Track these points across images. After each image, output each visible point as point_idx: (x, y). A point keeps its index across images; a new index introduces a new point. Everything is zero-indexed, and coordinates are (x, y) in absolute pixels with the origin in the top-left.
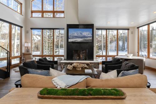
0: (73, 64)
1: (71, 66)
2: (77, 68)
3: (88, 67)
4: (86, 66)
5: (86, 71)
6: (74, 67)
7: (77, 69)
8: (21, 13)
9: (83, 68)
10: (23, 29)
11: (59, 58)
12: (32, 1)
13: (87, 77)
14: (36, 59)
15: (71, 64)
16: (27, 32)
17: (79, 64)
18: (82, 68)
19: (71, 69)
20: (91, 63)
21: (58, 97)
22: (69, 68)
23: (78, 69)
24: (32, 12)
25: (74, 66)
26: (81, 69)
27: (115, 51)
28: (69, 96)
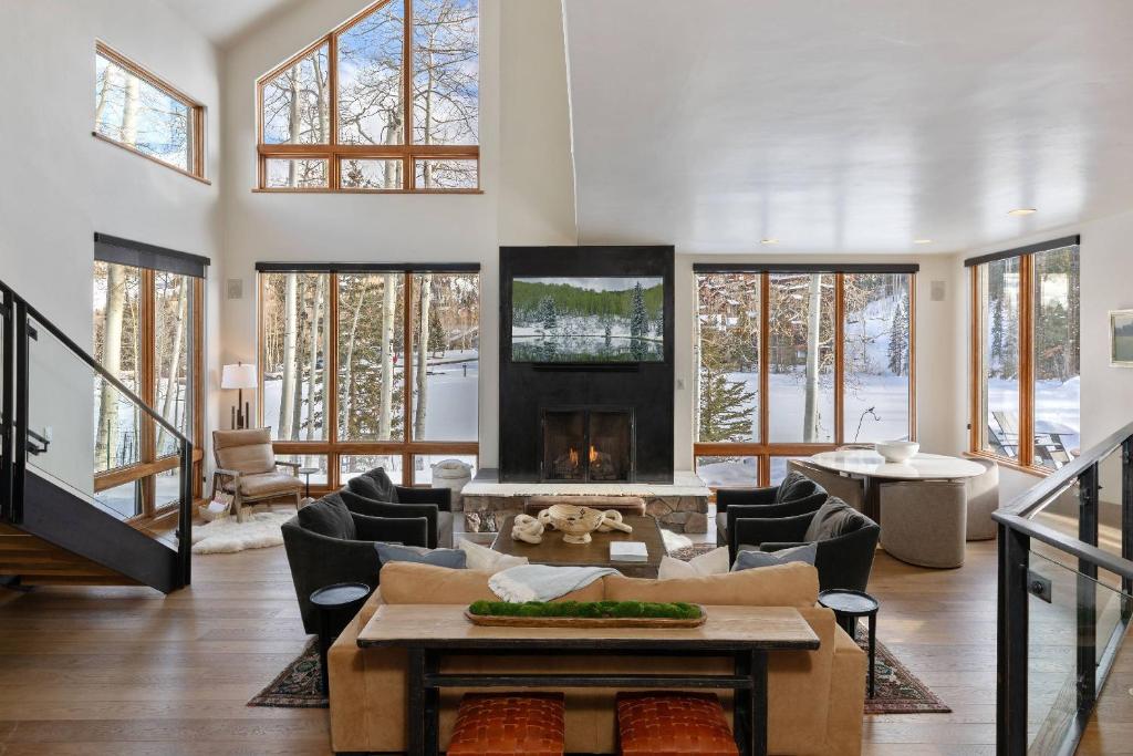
0: (543, 513)
1: (537, 524)
2: (570, 533)
3: (628, 528)
4: (619, 521)
5: (618, 549)
6: (549, 528)
7: (566, 539)
8: (197, 173)
9: (603, 536)
10: (211, 271)
11: (447, 467)
12: (261, 83)
13: (603, 574)
14: (296, 473)
15: (534, 509)
16: (232, 290)
17: (576, 511)
18: (595, 533)
19: (536, 539)
20: (651, 500)
21: (523, 622)
22: (524, 537)
23: (574, 541)
24: (265, 154)
25: (548, 519)
26: (588, 538)
27: (897, 371)
28: (554, 619)
